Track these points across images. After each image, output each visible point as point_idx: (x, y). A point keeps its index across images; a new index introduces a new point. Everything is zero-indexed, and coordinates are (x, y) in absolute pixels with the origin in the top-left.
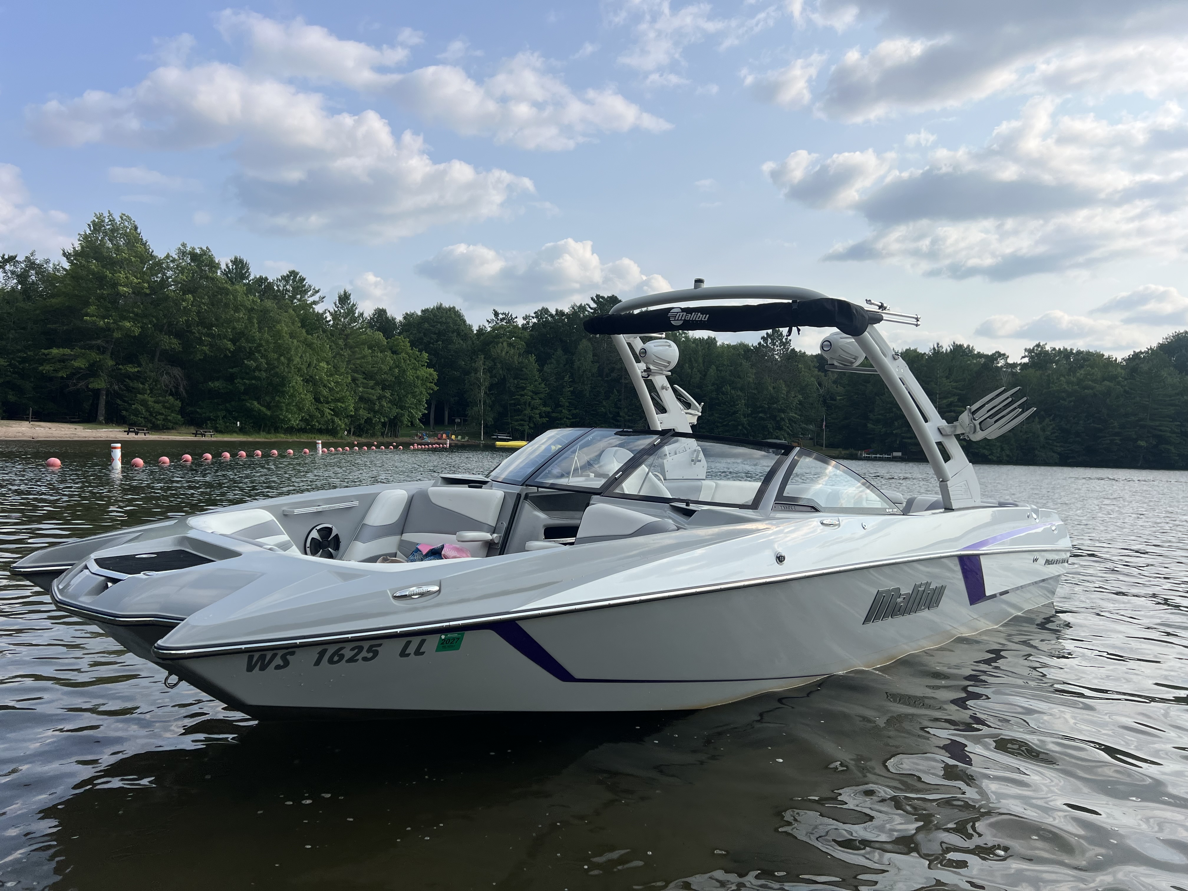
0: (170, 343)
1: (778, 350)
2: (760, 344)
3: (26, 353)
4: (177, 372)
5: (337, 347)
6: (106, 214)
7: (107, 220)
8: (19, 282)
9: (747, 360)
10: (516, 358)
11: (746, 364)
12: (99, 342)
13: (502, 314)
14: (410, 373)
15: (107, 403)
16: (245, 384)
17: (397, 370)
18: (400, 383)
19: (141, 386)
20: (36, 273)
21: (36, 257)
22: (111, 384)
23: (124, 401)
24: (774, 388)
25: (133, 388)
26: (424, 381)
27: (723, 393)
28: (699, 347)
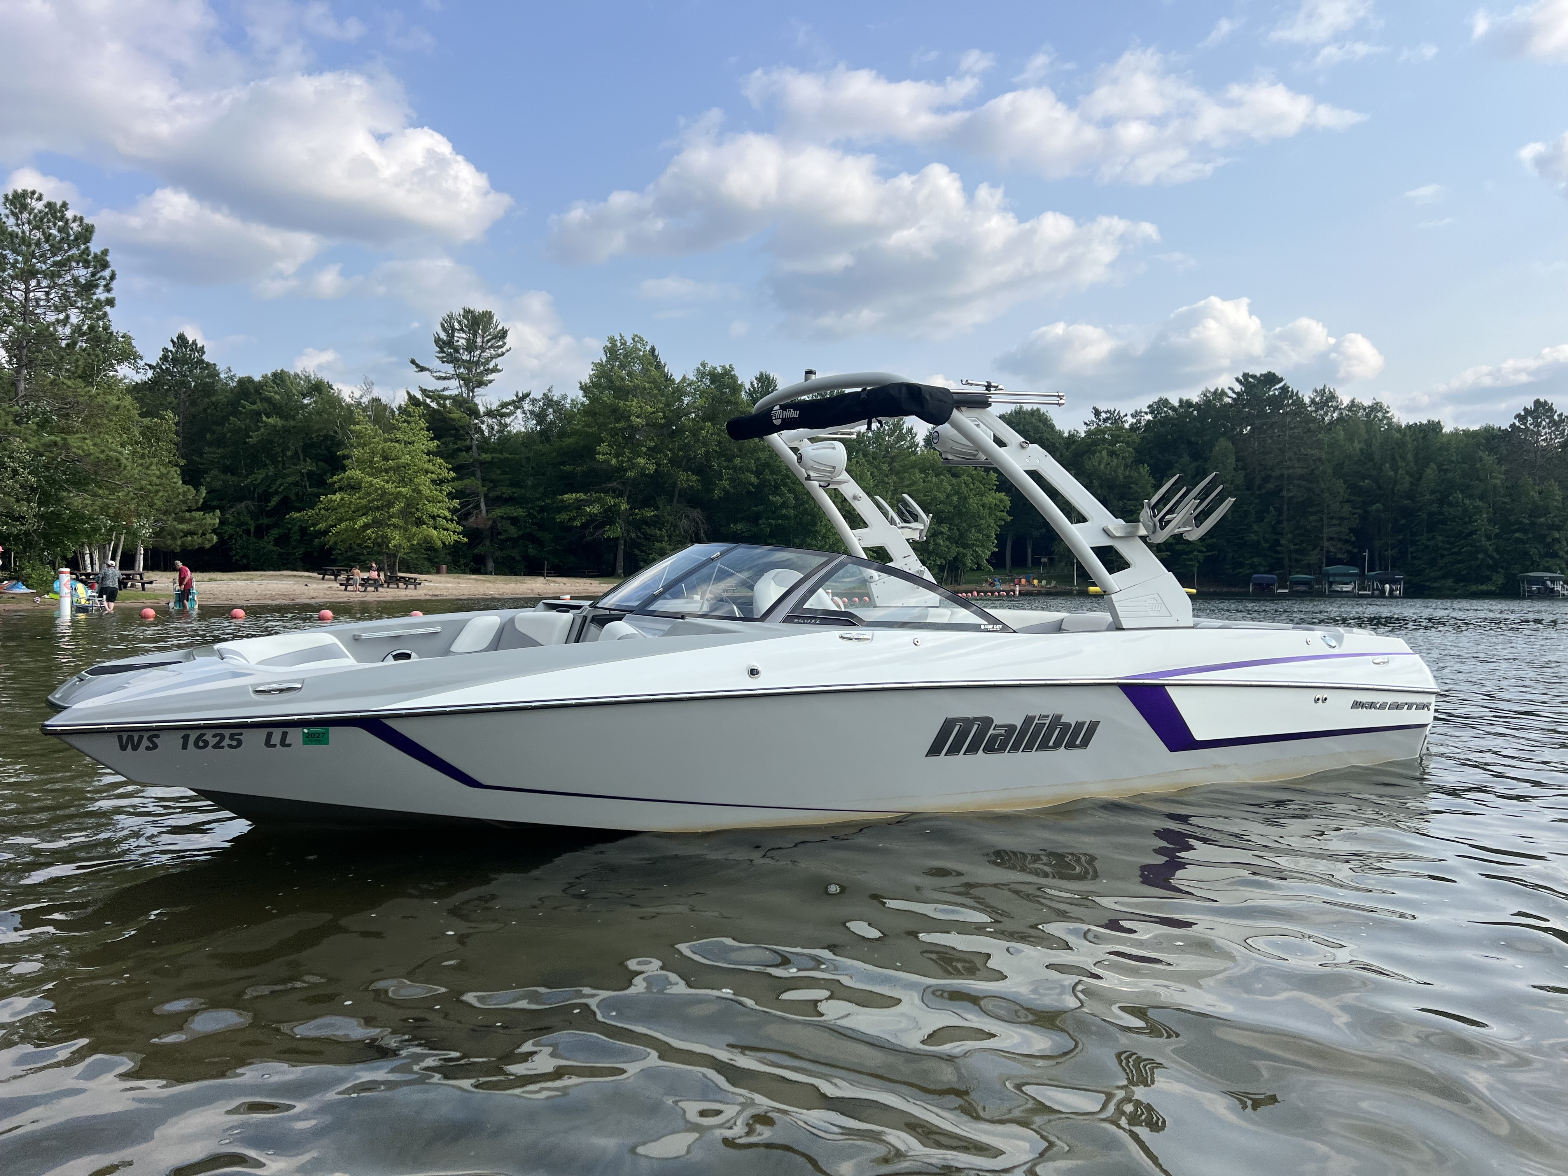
0: (688, 480)
1: (1546, 434)
2: (1513, 426)
3: (544, 501)
4: (696, 514)
5: (881, 473)
6: (618, 338)
7: (619, 345)
8: (538, 423)
9: (1490, 452)
10: (1120, 471)
11: (1489, 459)
12: (615, 484)
13: (1106, 412)
14: (973, 501)
15: (625, 552)
16: (770, 525)
17: (955, 498)
18: (960, 514)
19: (658, 532)
20: (554, 412)
21: (554, 393)
22: (628, 532)
23: (642, 551)
24: (1540, 493)
25: (651, 535)
26: (992, 509)
27: (1450, 505)
28: (1408, 438)
